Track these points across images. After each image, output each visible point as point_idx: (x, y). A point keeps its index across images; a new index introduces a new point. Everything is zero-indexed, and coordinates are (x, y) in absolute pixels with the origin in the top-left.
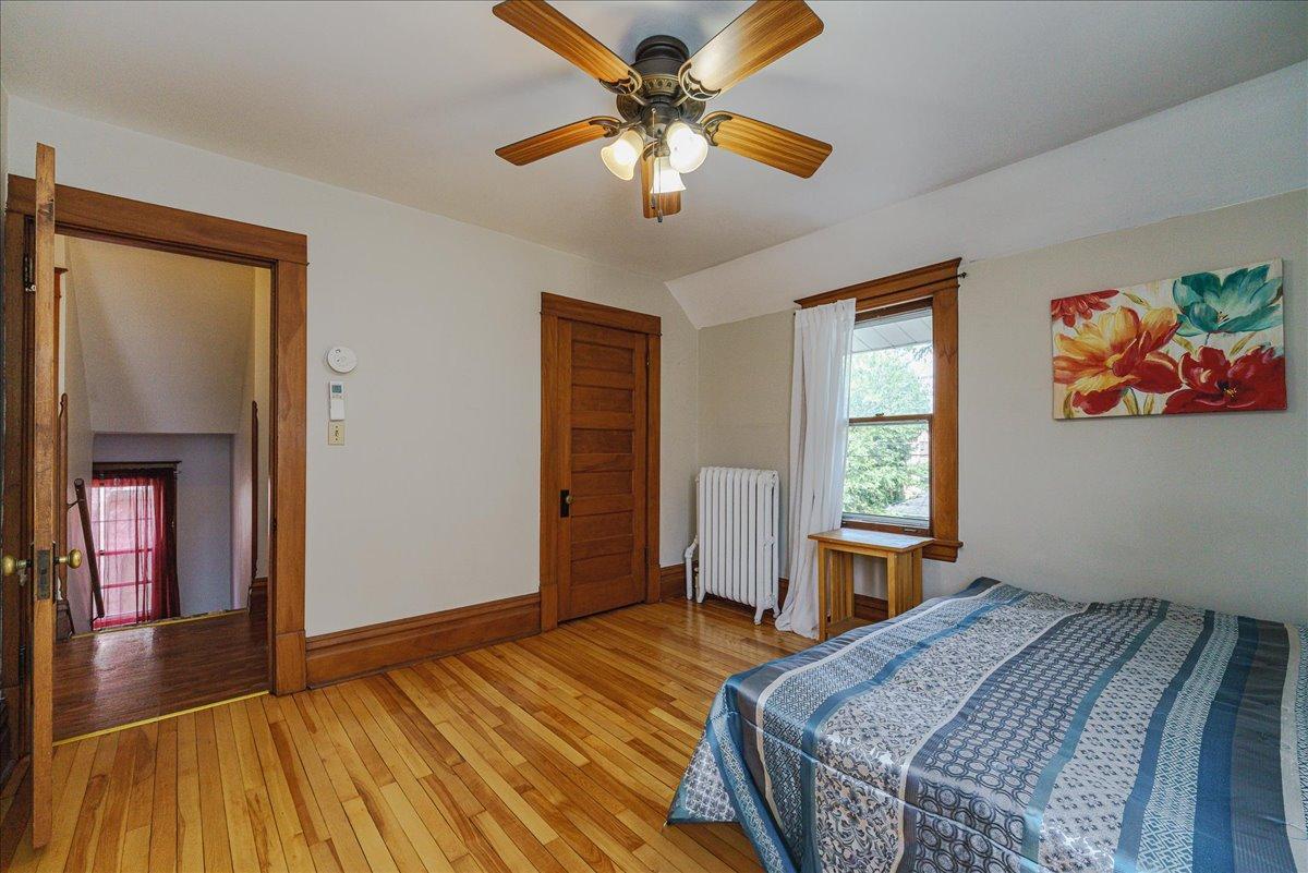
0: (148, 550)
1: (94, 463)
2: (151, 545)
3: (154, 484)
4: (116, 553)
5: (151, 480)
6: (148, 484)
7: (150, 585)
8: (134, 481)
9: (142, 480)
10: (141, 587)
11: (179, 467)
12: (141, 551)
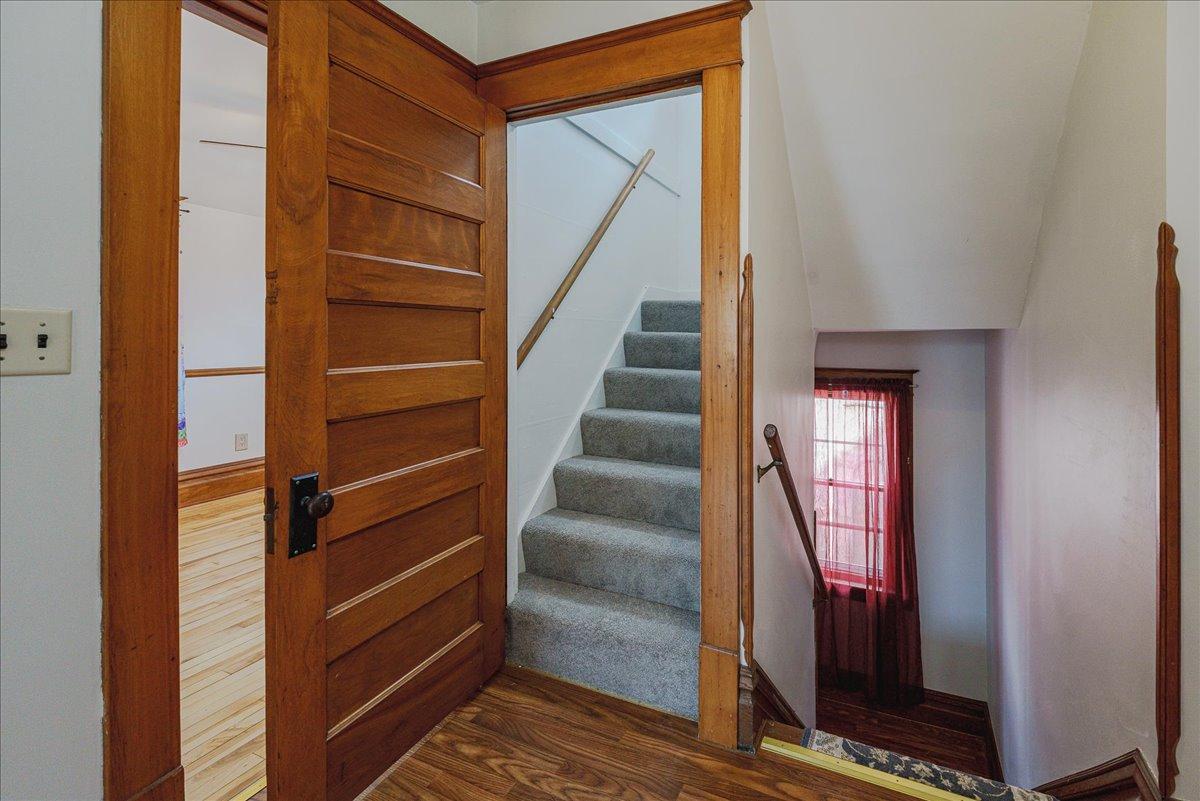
0: (880, 490)
1: (816, 369)
2: (883, 483)
3: (887, 399)
4: (844, 486)
5: (883, 395)
6: (879, 399)
7: (881, 535)
8: (863, 394)
9: (871, 394)
10: (871, 534)
11: (916, 378)
12: (871, 489)
